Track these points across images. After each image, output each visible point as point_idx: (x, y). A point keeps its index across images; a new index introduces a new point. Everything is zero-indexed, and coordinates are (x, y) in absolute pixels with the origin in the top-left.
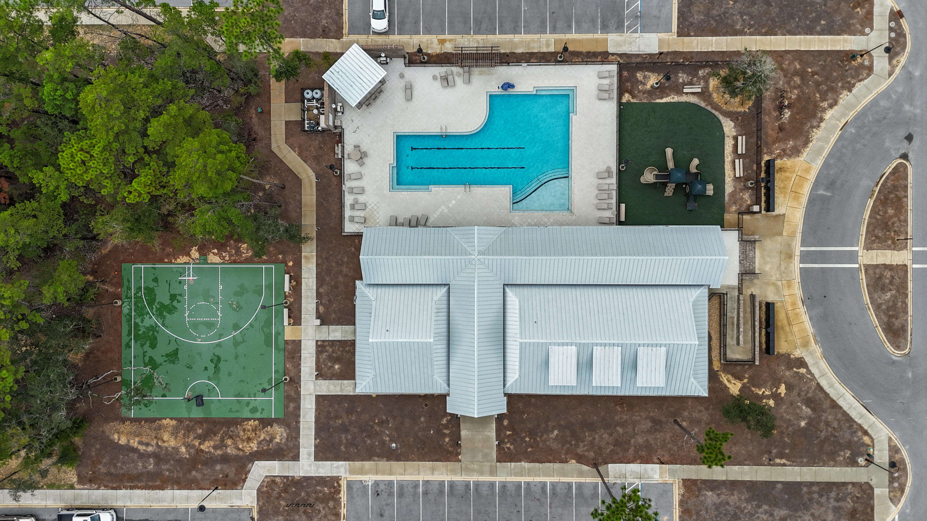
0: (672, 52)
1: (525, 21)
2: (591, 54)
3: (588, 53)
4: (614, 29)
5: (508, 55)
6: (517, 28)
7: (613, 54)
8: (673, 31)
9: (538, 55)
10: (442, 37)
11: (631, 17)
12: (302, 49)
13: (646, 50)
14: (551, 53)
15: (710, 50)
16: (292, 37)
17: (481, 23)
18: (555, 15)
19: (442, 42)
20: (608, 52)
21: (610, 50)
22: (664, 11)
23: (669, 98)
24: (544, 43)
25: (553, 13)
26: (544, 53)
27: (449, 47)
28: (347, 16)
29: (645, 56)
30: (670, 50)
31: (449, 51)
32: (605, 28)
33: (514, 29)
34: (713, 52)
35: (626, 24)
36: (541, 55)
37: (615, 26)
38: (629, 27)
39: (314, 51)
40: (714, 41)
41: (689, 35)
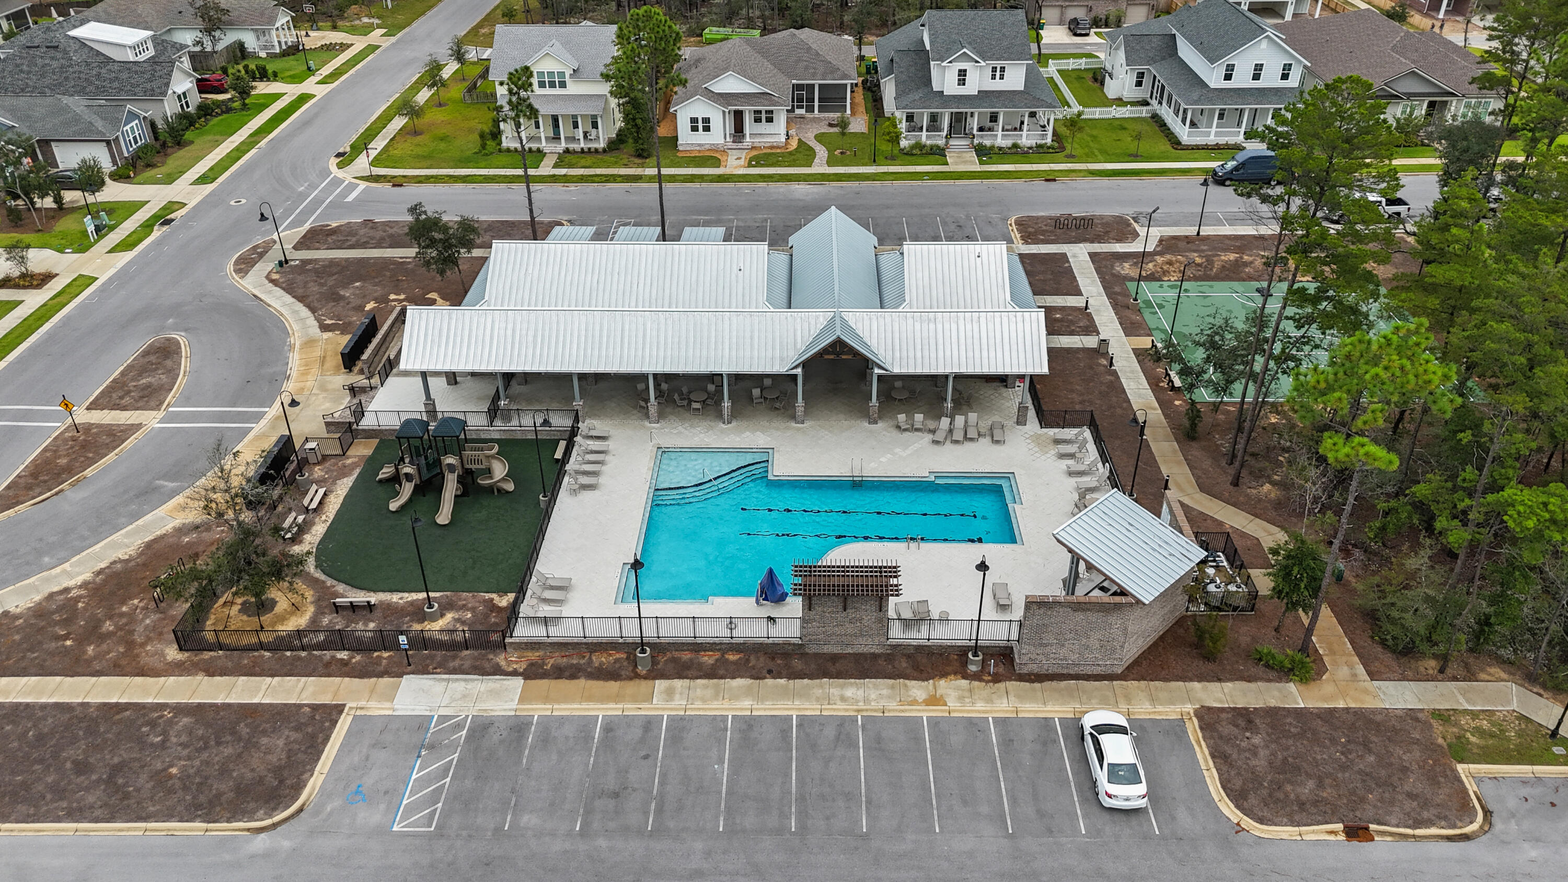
0: (370, 677)
1: (721, 741)
2: (567, 674)
3: (573, 677)
4: (496, 725)
5: (770, 672)
6: (744, 727)
7: (515, 673)
8: (350, 718)
9: (695, 673)
10: (937, 712)
11: (447, 746)
12: (1292, 687)
13: (431, 682)
14: (663, 676)
15: (276, 679)
16: (1332, 711)
17: (838, 738)
18: (643, 753)
19: (934, 700)
20: (525, 679)
21: (519, 682)
22: (356, 759)
23: (409, 599)
24: (677, 696)
25: (646, 757)
26: (681, 677)
27: (915, 691)
28: (1199, 756)
29: (438, 670)
30: (374, 680)
31: (914, 682)
32: (519, 726)
33: (750, 727)
34: (273, 676)
35: (465, 732)
36: (689, 673)
37: (492, 730)
38: (459, 726)
39: (1259, 683)
40: (261, 693)
41: (315, 708)
